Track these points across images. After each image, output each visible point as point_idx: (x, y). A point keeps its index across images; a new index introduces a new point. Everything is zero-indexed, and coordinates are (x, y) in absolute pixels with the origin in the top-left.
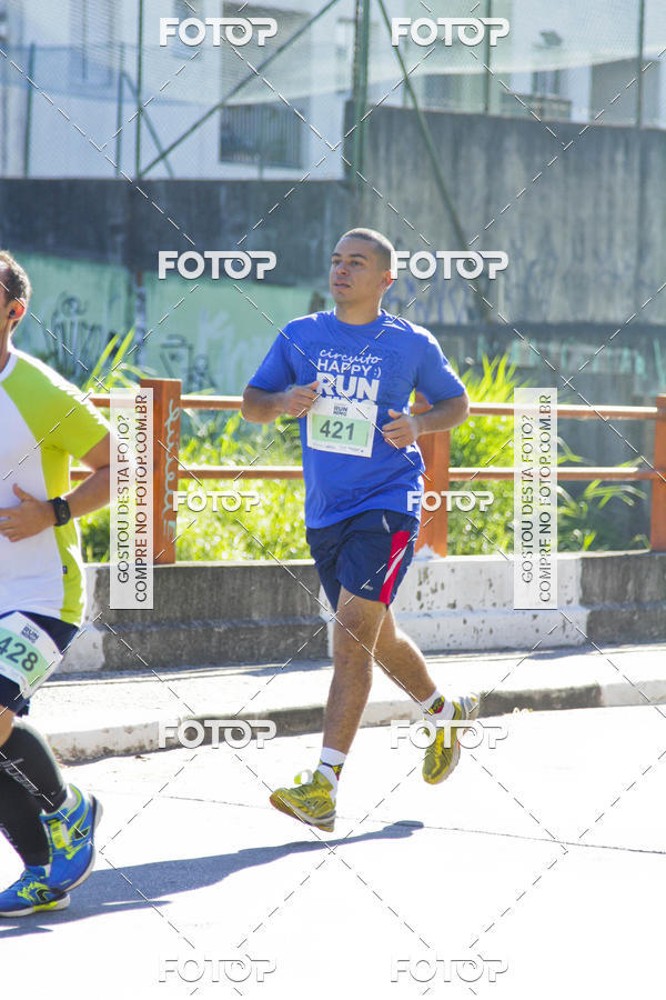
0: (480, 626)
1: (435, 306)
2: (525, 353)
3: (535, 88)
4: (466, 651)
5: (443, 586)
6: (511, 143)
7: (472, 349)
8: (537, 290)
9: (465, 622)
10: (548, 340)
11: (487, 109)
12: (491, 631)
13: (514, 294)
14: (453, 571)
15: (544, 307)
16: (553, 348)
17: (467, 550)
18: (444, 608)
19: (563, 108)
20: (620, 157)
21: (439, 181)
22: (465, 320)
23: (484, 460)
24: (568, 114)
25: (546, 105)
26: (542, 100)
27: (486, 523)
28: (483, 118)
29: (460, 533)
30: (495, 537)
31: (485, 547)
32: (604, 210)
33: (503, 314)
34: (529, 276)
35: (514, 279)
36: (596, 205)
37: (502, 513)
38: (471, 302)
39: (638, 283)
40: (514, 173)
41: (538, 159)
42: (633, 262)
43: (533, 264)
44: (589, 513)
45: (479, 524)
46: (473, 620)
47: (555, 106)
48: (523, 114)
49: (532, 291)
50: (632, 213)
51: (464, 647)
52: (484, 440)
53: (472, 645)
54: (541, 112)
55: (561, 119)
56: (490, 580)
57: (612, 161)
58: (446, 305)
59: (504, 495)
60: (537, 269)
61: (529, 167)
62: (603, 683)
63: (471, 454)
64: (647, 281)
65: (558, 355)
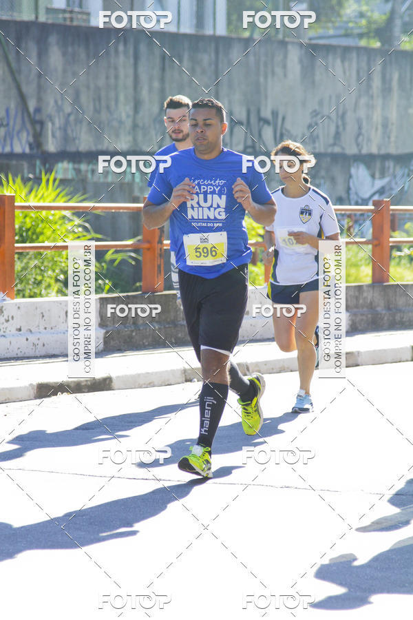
0: (36, 342)
1: (8, 142)
2: (66, 170)
3: (68, 4)
4: (28, 358)
5: (13, 317)
6: (53, 39)
7: (32, 168)
8: (72, 131)
9: (27, 339)
10: (80, 162)
11: (37, 18)
12: (44, 345)
13: (58, 134)
14: (19, 308)
15: (77, 141)
16: (83, 167)
17: (32, 294)
18: (14, 331)
19: (85, 17)
20: (121, 48)
21: (9, 65)
22: (27, 150)
23: (41, 238)
24: (88, 21)
25: (74, 15)
26: (71, 12)
27: (43, 277)
28: (34, 24)
29: (28, 284)
30: (49, 286)
31: (43, 292)
32: (112, 81)
33: (51, 146)
34: (67, 122)
35: (57, 125)
36: (107, 78)
37: (54, 271)
38: (31, 139)
39: (135, 126)
40: (55, 57)
41: (70, 49)
42: (131, 113)
43: (69, 115)
44: (108, 269)
45: (39, 278)
46: (32, 338)
47: (80, 16)
48: (61, 21)
49: (69, 132)
50: (130, 81)
51: (27, 355)
52: (41, 225)
53: (32, 353)
54: (72, 20)
55: (83, 24)
56: (42, 313)
57: (117, 51)
58: (16, 142)
59: (55, 259)
60: (72, 118)
61: (64, 54)
62: (113, 375)
63: (33, 234)
64: (141, 125)
65: (87, 171)
